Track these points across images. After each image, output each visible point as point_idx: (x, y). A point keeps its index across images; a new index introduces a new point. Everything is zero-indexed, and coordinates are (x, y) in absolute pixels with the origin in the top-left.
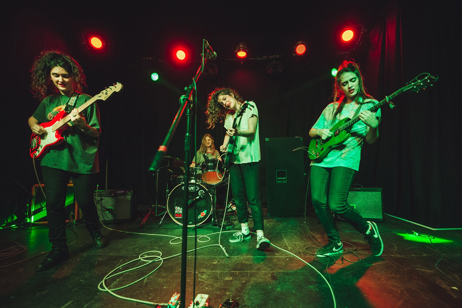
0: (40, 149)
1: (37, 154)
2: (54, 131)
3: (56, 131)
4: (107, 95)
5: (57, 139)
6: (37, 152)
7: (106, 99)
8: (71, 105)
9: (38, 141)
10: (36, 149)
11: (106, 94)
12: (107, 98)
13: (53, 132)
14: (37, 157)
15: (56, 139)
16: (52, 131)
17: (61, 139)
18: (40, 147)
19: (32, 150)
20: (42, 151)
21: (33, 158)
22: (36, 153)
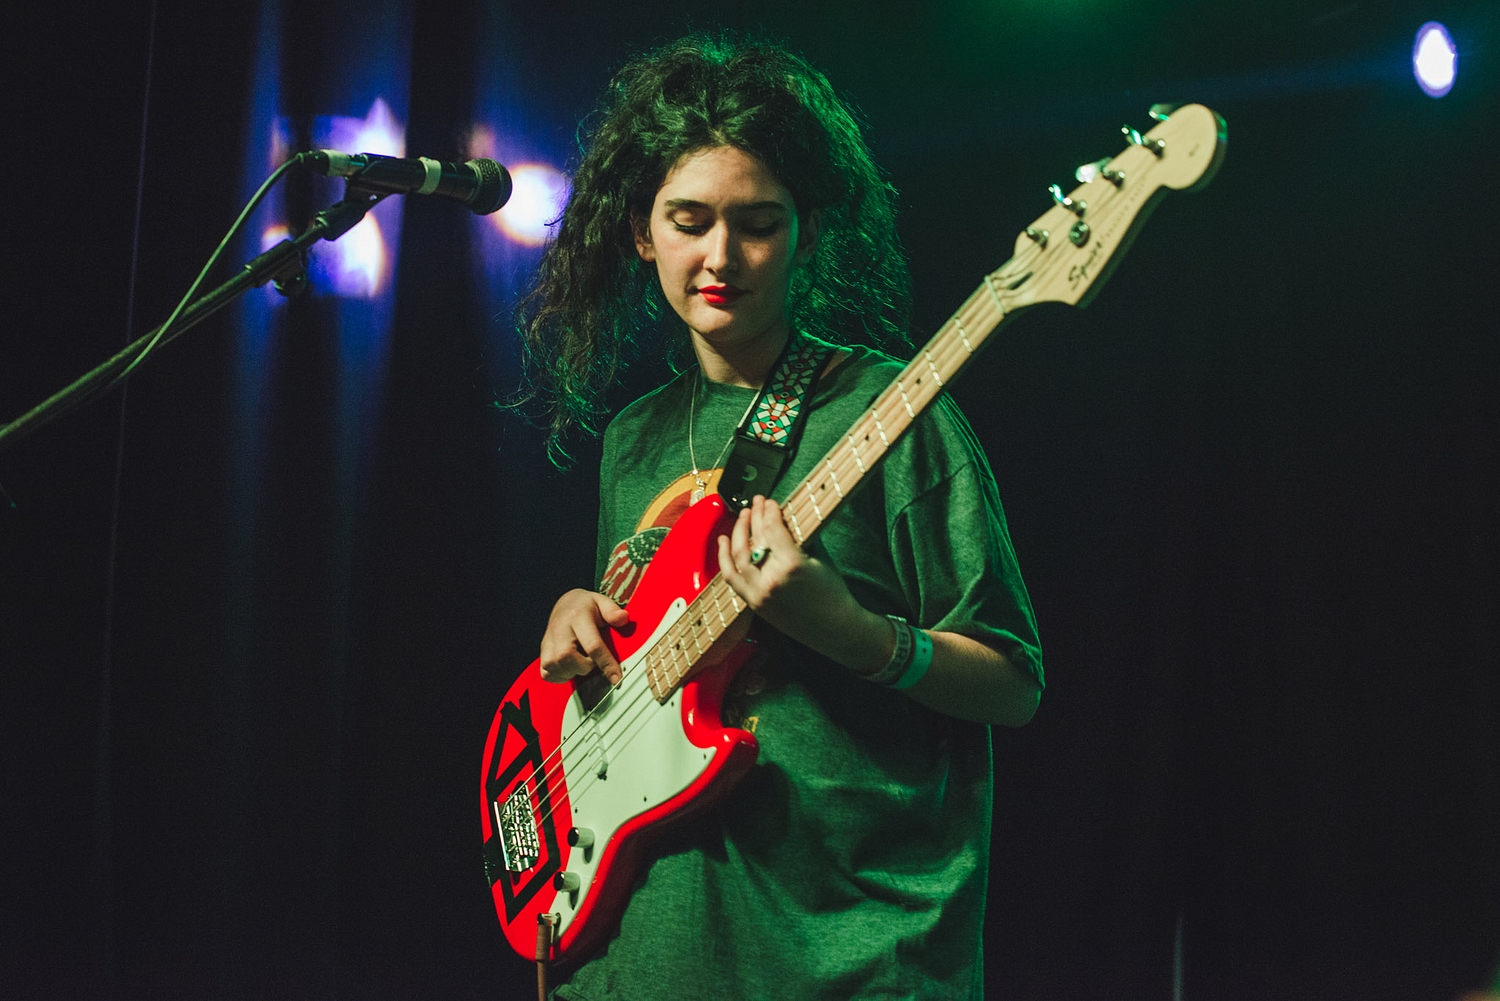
0: (581, 871)
1: (562, 911)
2: (673, 691)
3: (680, 692)
4: (1091, 245)
5: (711, 751)
6: (562, 897)
7: (1084, 284)
8: (766, 437)
9: (546, 806)
10: (549, 874)
11: (1081, 239)
12: (1093, 273)
13: (662, 704)
14: (564, 945)
15: (698, 760)
16: (649, 694)
17: (736, 745)
18: (576, 853)
19: (507, 892)
20: (593, 887)
21: (539, 955)
22: (553, 911)
